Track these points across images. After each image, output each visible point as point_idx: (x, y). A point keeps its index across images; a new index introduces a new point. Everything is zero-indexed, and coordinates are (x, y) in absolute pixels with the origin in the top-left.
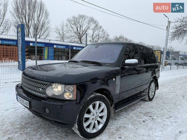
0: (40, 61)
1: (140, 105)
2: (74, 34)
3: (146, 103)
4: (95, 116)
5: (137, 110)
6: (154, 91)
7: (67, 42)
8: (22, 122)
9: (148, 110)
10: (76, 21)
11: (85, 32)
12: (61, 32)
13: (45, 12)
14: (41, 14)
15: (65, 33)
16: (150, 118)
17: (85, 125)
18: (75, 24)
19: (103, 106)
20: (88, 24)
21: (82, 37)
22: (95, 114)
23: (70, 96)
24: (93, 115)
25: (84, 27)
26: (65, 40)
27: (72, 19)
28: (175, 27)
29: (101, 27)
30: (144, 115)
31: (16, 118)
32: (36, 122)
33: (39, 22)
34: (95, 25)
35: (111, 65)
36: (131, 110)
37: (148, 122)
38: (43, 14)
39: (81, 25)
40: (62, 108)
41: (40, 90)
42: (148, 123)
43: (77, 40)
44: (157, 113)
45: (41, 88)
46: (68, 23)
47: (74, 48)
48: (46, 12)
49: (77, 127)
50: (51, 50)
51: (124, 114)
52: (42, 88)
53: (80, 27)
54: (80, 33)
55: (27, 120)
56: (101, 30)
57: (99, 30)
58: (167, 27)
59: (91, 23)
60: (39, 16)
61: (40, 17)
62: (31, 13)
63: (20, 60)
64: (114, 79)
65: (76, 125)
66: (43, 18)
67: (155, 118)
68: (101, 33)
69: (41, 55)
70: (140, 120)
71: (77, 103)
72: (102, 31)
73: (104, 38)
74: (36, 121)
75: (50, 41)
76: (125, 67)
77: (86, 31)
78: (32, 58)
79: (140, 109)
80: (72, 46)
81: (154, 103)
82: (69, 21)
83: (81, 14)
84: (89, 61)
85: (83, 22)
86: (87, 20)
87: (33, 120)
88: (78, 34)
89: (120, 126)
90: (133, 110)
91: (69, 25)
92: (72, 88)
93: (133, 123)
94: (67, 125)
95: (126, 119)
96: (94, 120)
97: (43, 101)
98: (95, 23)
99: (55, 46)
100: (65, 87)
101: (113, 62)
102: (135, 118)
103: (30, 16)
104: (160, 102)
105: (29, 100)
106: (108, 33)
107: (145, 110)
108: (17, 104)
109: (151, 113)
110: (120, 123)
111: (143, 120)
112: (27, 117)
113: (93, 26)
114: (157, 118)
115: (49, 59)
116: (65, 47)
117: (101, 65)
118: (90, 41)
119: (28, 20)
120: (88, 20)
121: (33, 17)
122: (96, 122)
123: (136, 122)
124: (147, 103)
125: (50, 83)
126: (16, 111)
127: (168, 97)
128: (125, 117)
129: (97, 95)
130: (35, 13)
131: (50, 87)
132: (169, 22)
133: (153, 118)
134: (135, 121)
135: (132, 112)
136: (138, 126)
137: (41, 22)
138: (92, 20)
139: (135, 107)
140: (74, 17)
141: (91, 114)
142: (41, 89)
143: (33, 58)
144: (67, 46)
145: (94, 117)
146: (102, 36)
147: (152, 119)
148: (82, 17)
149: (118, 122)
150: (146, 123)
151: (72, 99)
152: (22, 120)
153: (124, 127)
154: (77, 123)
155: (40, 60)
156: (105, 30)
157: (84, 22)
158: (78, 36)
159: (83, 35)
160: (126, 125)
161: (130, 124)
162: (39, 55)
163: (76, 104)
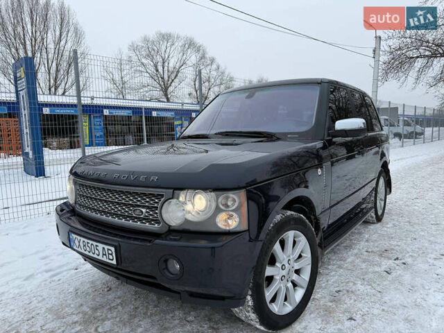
0: (72, 150)
1: (360, 233)
2: (150, 81)
3: (369, 227)
4: (287, 270)
5: (358, 247)
6: (383, 198)
7: (132, 101)
8: (82, 305)
9: (385, 244)
10: (152, 50)
11: (175, 75)
12: (117, 78)
13: (72, 29)
14: (64, 34)
15: (125, 79)
16: (397, 262)
17: (269, 294)
18: (149, 56)
19: (303, 241)
20: (181, 54)
21: (170, 85)
22: (287, 265)
23: (230, 222)
24: (283, 267)
25: (172, 63)
26: (128, 97)
27: (140, 44)
28: (388, 49)
29: (212, 61)
30: (381, 255)
31: (62, 296)
32: (119, 301)
33: (60, 56)
34: (199, 55)
35: (301, 137)
36: (346, 248)
37: (399, 272)
38: (69, 35)
39: (165, 57)
40: (213, 254)
41: (142, 212)
42: (400, 274)
43: (157, 93)
44: (409, 250)
45: (144, 207)
46: (132, 54)
47: (154, 114)
48: (76, 29)
49: (250, 302)
50: (98, 122)
51: (333, 260)
52: (148, 207)
53: (164, 63)
54: (163, 78)
55: (94, 300)
56: (214, 66)
57: (210, 67)
58: (374, 51)
59: (189, 52)
60: (60, 40)
61: (63, 43)
62: (38, 34)
63: (28, 150)
64: (319, 170)
65: (249, 298)
66: (69, 45)
67: (409, 260)
68: (214, 73)
69: (74, 137)
70: (377, 269)
71: (250, 238)
72: (216, 70)
73: (222, 86)
74: (119, 298)
75: (92, 99)
76: (334, 140)
77: (178, 72)
78: (50, 145)
79: (363, 244)
80: (149, 110)
81: (388, 226)
82: (134, 48)
83: (163, 32)
84: (241, 132)
85: (168, 50)
86: (178, 44)
87: (110, 297)
88: (160, 79)
89: (337, 289)
90: (349, 247)
91: (135, 58)
92: (236, 199)
93: (364, 279)
94: (227, 300)
95: (342, 270)
96: (285, 280)
97: (158, 241)
98: (199, 51)
99: (106, 112)
100: (218, 199)
101: (304, 129)
102: (363, 266)
103: (36, 40)
104: (402, 223)
105: (116, 244)
106: (232, 75)
107: (376, 245)
108: (52, 260)
109: (392, 249)
110: (333, 282)
111: (383, 268)
112: (90, 291)
113: (193, 58)
114: (414, 261)
115: (94, 144)
116: (130, 112)
117: (278, 139)
118: (190, 94)
119: (32, 52)
120: (180, 44)
121: (43, 43)
122: (290, 285)
123: (371, 276)
124: (372, 227)
125: (172, 191)
126: (56, 278)
127: (414, 210)
128: (340, 267)
129: (288, 214)
130: (49, 32)
131: (174, 201)
132: (378, 38)
133: (403, 261)
134: (366, 273)
135: (350, 253)
136: (378, 285)
137: (66, 54)
138: (191, 44)
139: (351, 240)
140: (146, 40)
141: (277, 264)
142: (144, 210)
143: (54, 143)
144: (137, 110)
145: (284, 273)
146: (218, 82)
147: (404, 264)
148: (166, 37)
149: (327, 281)
150: (394, 274)
151: (238, 229)
152: (79, 299)
153: (348, 291)
154: (250, 292)
155: (71, 148)
156: (222, 68)
157: (172, 49)
158: (161, 85)
159: (173, 80)
160: (351, 284)
161: (359, 282)
162: (67, 137)
163: (250, 241)
